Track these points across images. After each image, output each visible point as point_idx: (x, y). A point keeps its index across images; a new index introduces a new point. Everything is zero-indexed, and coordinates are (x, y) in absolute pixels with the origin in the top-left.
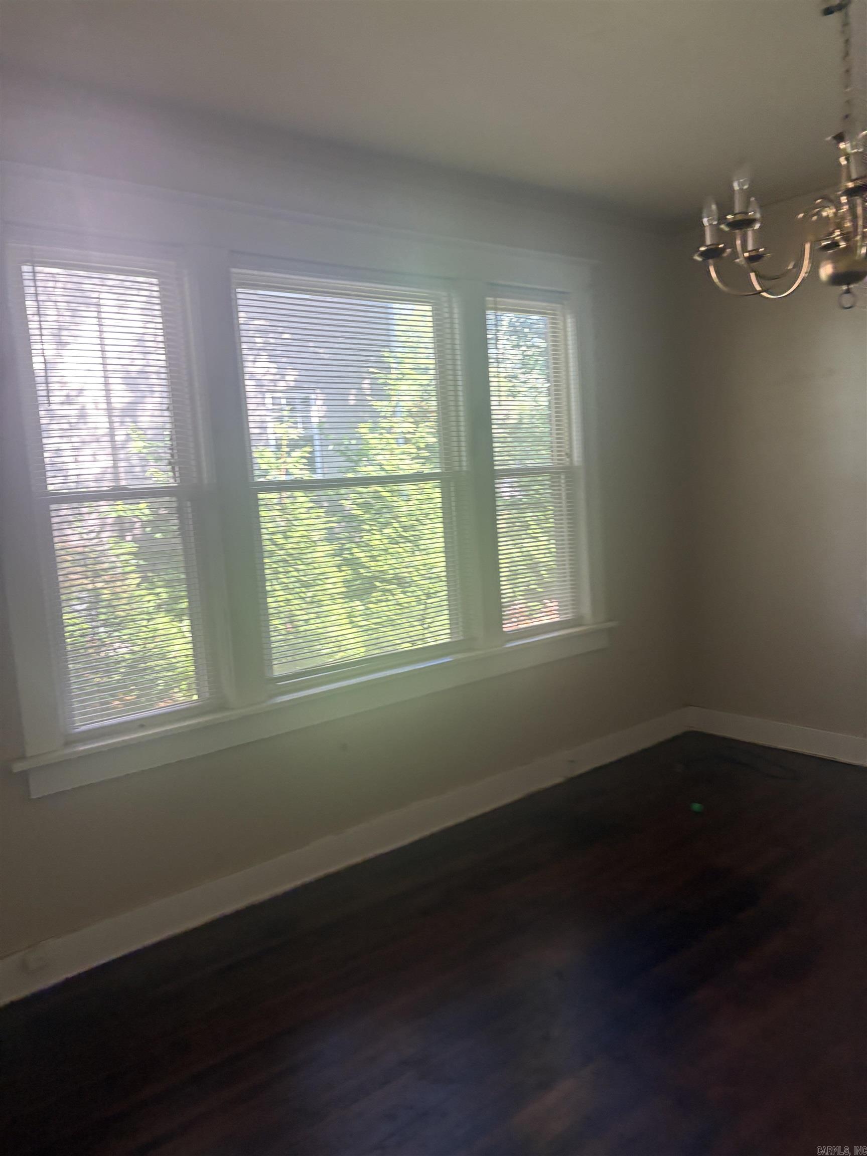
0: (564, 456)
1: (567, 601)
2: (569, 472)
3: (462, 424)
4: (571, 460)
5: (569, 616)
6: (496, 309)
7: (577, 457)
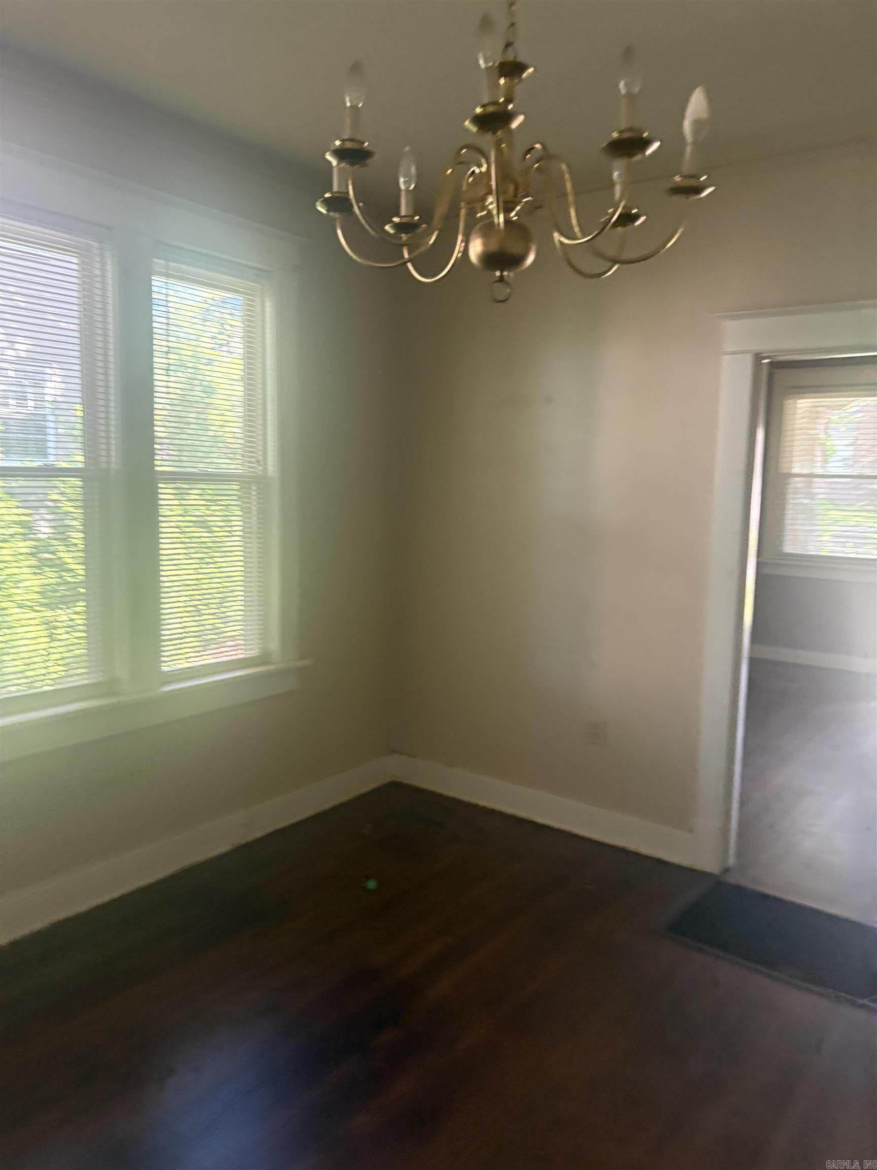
0: (253, 463)
1: (252, 635)
2: (261, 481)
3: (112, 410)
4: (265, 469)
5: (253, 653)
6: (167, 276)
7: (272, 467)
